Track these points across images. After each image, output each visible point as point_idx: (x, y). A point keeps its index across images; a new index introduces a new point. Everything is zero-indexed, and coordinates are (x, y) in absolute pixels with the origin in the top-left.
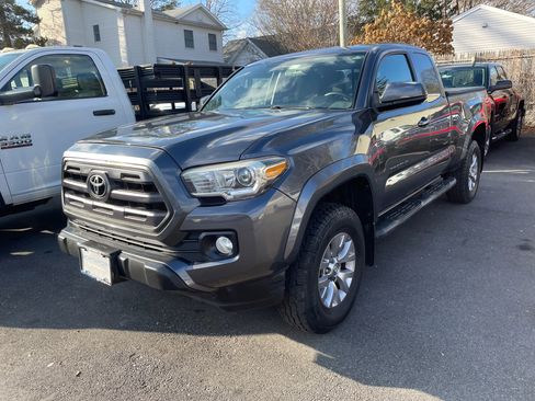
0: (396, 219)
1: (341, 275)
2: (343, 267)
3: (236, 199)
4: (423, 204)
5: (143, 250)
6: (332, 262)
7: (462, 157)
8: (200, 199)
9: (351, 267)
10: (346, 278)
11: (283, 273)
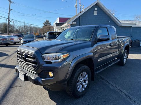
0: (101, 69)
1: (84, 84)
2: (85, 82)
3: (55, 62)
4: (110, 65)
5: (32, 73)
6: (82, 79)
7: (122, 53)
8: (46, 62)
9: (87, 82)
10: (85, 85)
11: (66, 82)
